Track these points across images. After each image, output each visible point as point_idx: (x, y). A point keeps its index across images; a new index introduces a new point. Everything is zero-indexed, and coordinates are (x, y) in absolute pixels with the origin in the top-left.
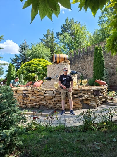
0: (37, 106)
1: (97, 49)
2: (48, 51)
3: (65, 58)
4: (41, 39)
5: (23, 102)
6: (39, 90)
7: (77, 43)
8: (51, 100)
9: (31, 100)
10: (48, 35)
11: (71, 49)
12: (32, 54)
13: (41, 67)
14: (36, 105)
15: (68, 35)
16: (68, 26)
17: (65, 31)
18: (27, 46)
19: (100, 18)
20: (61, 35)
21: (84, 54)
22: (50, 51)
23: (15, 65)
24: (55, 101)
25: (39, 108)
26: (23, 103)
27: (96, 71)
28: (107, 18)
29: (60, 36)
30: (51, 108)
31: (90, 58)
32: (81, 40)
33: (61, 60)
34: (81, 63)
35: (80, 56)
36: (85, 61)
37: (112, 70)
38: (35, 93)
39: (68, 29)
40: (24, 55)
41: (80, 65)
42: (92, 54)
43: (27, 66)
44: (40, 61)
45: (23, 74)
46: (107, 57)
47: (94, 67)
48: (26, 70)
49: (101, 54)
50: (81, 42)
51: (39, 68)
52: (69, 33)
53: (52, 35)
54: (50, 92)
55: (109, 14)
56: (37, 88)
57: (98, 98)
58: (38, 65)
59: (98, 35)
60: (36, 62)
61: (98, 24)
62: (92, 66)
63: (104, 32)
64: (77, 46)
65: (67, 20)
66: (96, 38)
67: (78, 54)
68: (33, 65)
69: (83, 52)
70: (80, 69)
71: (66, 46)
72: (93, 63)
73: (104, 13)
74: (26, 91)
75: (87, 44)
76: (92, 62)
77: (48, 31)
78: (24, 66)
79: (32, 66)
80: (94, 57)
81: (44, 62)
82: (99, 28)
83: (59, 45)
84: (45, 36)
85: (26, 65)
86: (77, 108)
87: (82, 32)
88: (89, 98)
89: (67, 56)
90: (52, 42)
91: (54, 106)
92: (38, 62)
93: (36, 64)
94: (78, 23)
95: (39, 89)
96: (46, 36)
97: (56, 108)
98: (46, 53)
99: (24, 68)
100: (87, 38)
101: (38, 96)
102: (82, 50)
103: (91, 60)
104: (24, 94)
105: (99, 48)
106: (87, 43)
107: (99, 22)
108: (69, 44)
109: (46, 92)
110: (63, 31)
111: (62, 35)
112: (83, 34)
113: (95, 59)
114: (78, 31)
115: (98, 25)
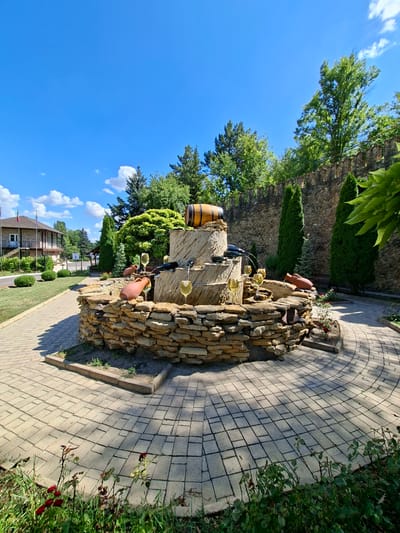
0: (128, 350)
1: (289, 191)
2: (185, 192)
3: (213, 216)
4: (172, 166)
5: (98, 333)
6: (135, 308)
7: (246, 176)
8: (164, 338)
9: (115, 330)
10: (186, 157)
11: (232, 189)
12: (150, 197)
13: (164, 228)
14: (128, 344)
15: (228, 158)
16: (230, 139)
17: (223, 149)
18: (143, 180)
19: (299, 122)
20: (213, 159)
21: (260, 201)
22: (188, 191)
23: (117, 218)
24: (174, 341)
25: (133, 354)
26: (97, 336)
27: (284, 240)
28: (314, 123)
29: (212, 161)
30: (166, 359)
31: (272, 211)
32: (255, 170)
33: (203, 220)
34: (253, 221)
35: (251, 205)
36: (262, 217)
37: (319, 240)
38: (124, 315)
39: (229, 145)
40: (136, 198)
41: (250, 224)
42: (277, 203)
43: (133, 226)
44: (163, 215)
45: (124, 243)
46: (310, 210)
47: (280, 232)
48: (132, 233)
49: (299, 204)
50: (254, 175)
51: (158, 230)
52: (230, 154)
53: (195, 157)
54: (162, 316)
55: (320, 114)
56: (130, 302)
57: (292, 328)
58: (158, 223)
59: (293, 160)
60: (153, 216)
61: (295, 135)
62: (276, 228)
63: (306, 153)
64: (247, 183)
65: (230, 125)
66: (288, 168)
67: (247, 200)
68: (147, 223)
69: (259, 197)
70: (250, 232)
71: (224, 182)
72: (278, 222)
73: (311, 111)
74: (104, 304)
75: (268, 179)
76: (277, 220)
77: (188, 149)
78: (128, 226)
79: (145, 226)
80: (281, 209)
81: (172, 216)
82: (296, 145)
83: (209, 178)
84: (180, 159)
85: (132, 223)
86: (235, 360)
87: (259, 153)
88: (269, 334)
89: (219, 210)
90: (194, 173)
91: (173, 355)
92: (158, 218)
93: (154, 222)
94: (252, 133)
95: (134, 306)
96: (184, 160)
97: (178, 360)
98: (180, 195)
99: (128, 229)
100: (268, 167)
101: (132, 324)
102: (256, 191)
103: (275, 215)
104: (98, 311)
105: (294, 191)
106: (268, 177)
107: (297, 131)
108: (230, 178)
109: (153, 315)
110: (220, 150)
111: (216, 159)
112: (259, 158)
113: (284, 214)
114: (250, 150)
115: (295, 138)
